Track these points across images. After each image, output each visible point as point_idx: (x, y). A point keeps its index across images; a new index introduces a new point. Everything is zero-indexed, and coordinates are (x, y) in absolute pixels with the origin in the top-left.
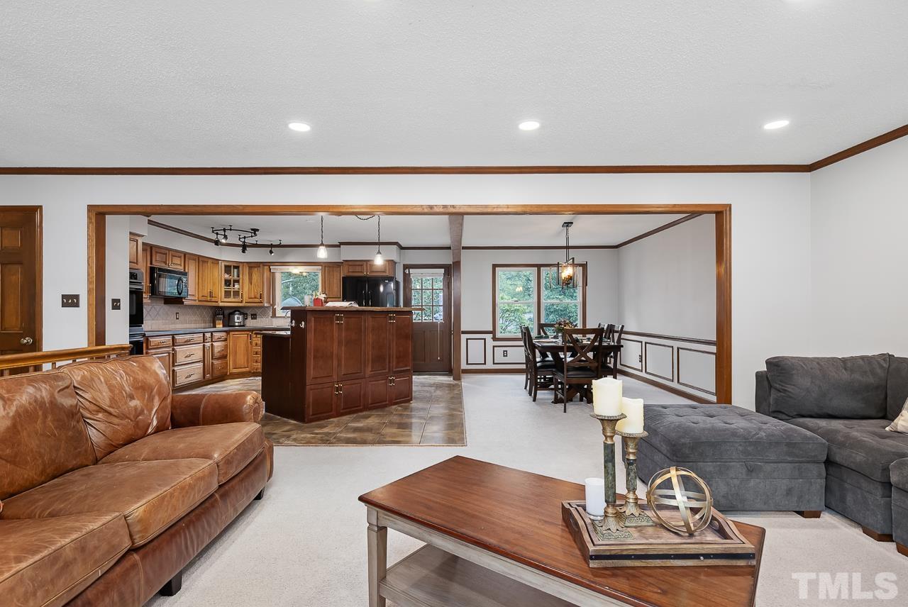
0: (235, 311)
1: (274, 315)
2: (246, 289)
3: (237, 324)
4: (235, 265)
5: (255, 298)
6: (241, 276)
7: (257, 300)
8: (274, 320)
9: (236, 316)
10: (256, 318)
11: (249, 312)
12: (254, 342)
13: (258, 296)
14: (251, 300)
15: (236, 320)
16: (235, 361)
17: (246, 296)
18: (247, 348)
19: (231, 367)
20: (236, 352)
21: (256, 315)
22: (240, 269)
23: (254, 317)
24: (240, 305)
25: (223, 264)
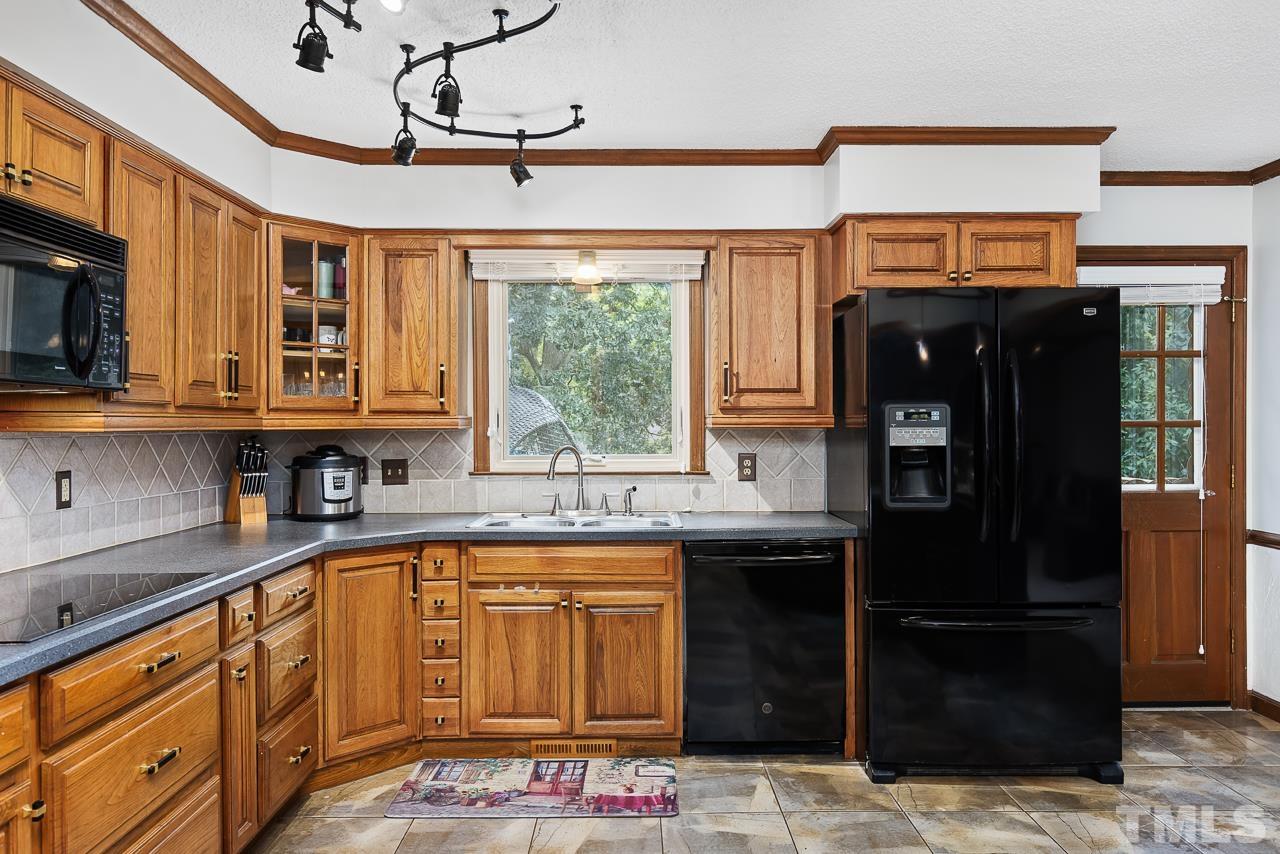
0: (322, 452)
1: (481, 468)
2: (373, 350)
3: (329, 509)
4: (328, 239)
5: (417, 391)
6: (350, 292)
7: (423, 403)
8: (482, 484)
9: (329, 475)
10: (403, 480)
11: (375, 453)
12: (428, 601)
13: (430, 383)
14: (395, 403)
15: (330, 492)
16: (348, 700)
17: (372, 384)
18: (400, 627)
19: (333, 728)
20: (352, 653)
21: (402, 464)
22: (347, 262)
23: (395, 472)
24: (349, 423)
25: (276, 234)
